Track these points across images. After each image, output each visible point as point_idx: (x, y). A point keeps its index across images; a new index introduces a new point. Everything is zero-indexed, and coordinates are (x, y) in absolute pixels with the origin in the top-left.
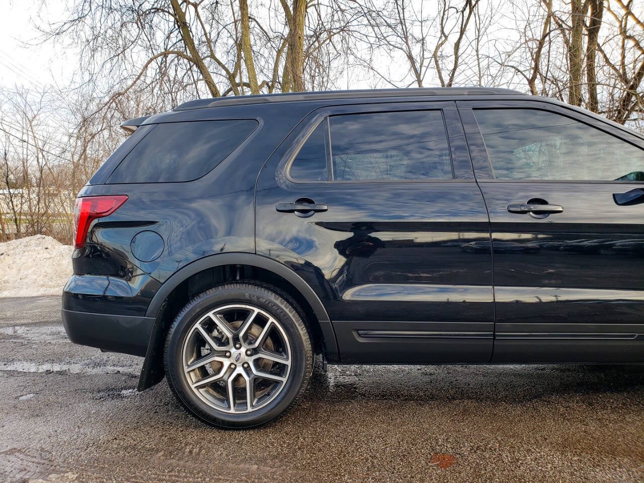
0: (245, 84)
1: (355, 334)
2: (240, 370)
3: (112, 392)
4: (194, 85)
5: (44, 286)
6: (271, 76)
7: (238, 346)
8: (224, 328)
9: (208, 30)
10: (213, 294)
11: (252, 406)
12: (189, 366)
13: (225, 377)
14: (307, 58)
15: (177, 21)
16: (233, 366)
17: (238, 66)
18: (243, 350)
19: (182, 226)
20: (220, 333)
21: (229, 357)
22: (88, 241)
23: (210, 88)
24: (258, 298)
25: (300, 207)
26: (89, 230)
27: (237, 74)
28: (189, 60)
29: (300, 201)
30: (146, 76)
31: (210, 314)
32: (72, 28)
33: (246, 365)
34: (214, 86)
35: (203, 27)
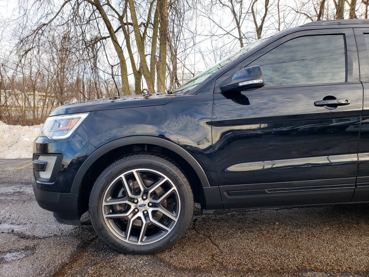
0: (130, 24)
6: (146, 19)
14: (170, 7)
17: (125, 11)
27: (124, 16)
28: (92, 3)
30: (62, 13)
34: (109, 22)
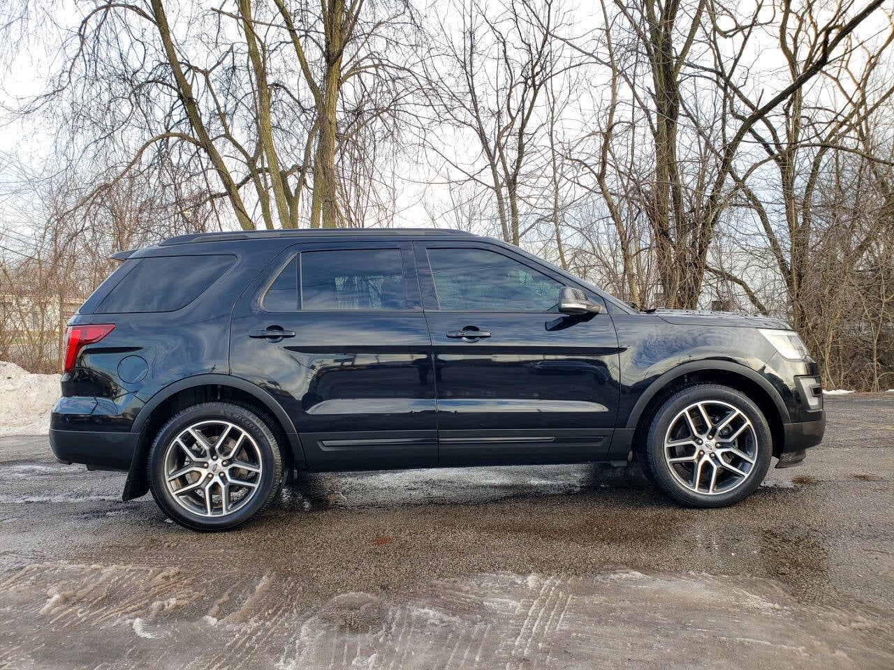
0: (267, 170)
1: (319, 443)
2: (216, 479)
3: (97, 513)
4: (202, 175)
5: (6, 424)
7: (214, 457)
8: (202, 442)
9: (221, 103)
10: (191, 411)
11: (227, 509)
12: (170, 476)
13: (202, 486)
15: (180, 97)
16: (210, 476)
18: (219, 461)
19: (167, 348)
20: (199, 447)
21: (206, 468)
22: (77, 365)
23: (222, 178)
24: (232, 414)
25: (270, 333)
26: (79, 355)
27: (257, 159)
28: (196, 144)
29: (270, 328)
30: (140, 163)
31: (189, 429)
32: (47, 105)
33: (222, 475)
34: (228, 176)
35: (216, 101)
